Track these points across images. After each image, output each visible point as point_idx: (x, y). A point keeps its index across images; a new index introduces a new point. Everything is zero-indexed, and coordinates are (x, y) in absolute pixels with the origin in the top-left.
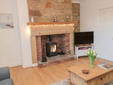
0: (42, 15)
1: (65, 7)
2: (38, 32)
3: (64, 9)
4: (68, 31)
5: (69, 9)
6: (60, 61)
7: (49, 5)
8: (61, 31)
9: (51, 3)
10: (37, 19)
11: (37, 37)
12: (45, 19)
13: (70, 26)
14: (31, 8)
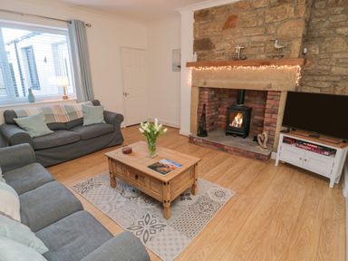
0: (214, 47)
1: (276, 18)
2: (203, 81)
3: (271, 23)
4: (274, 83)
5: (291, 19)
6: (226, 147)
7: (231, 22)
8: (251, 83)
9: (235, 17)
10: (204, 55)
11: (202, 89)
12: (218, 55)
13: (282, 71)
14: (197, 36)
